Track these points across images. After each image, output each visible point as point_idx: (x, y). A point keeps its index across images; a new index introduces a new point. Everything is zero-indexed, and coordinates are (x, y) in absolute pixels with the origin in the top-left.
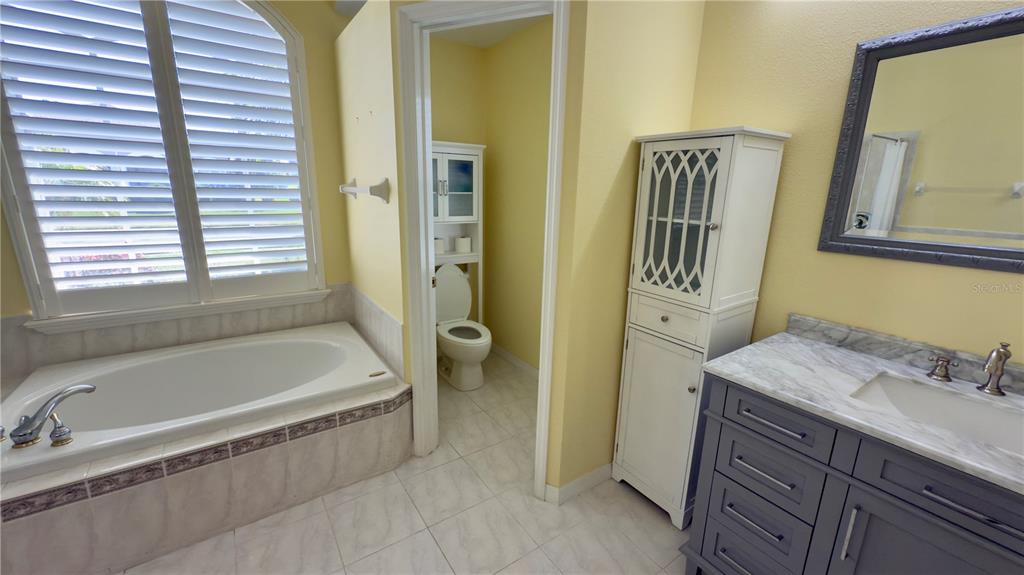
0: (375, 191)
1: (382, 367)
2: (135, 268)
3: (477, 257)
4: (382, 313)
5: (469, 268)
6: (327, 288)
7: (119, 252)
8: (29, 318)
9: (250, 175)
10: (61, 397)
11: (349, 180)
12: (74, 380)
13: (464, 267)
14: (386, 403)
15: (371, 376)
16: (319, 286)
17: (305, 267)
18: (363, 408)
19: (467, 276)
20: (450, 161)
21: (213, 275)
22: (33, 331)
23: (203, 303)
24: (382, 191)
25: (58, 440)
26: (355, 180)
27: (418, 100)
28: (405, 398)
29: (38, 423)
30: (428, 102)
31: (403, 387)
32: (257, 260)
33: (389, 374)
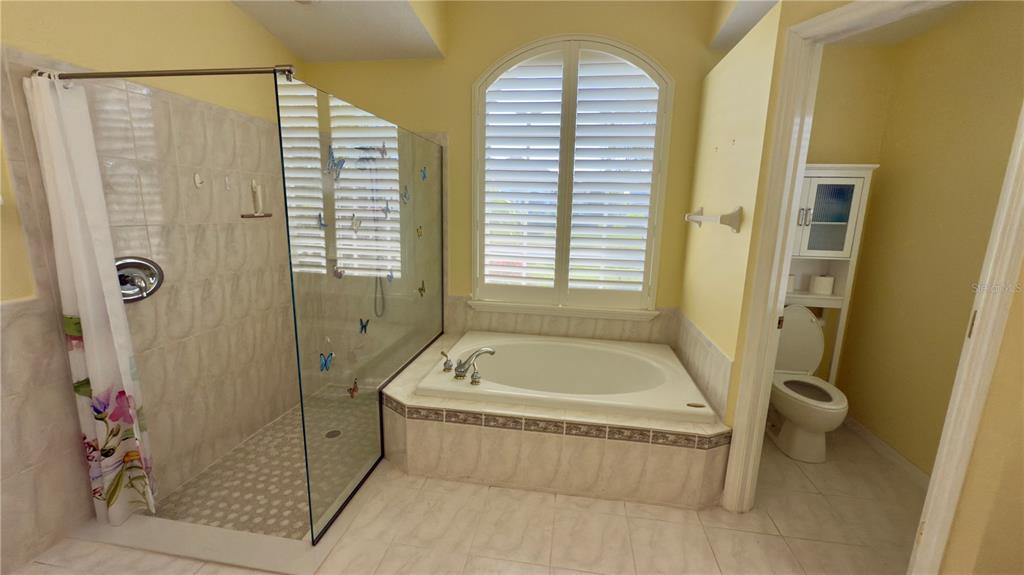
0: (725, 220)
1: (701, 400)
2: (524, 273)
3: (843, 303)
4: (710, 345)
5: (825, 314)
6: (657, 309)
7: (519, 261)
8: (470, 299)
9: (610, 205)
10: (478, 354)
11: (696, 208)
12: (485, 343)
13: (818, 312)
14: (701, 438)
15: (689, 405)
16: (647, 307)
17: (640, 288)
18: (677, 434)
19: (821, 323)
20: (820, 186)
21: (571, 285)
22: (470, 307)
23: (560, 306)
24: (735, 220)
25: (474, 382)
26: (702, 209)
27: (797, 121)
28: (722, 440)
29: (467, 366)
30: (809, 121)
31: (721, 429)
32: (602, 277)
33: (708, 410)
